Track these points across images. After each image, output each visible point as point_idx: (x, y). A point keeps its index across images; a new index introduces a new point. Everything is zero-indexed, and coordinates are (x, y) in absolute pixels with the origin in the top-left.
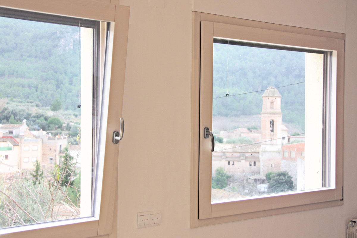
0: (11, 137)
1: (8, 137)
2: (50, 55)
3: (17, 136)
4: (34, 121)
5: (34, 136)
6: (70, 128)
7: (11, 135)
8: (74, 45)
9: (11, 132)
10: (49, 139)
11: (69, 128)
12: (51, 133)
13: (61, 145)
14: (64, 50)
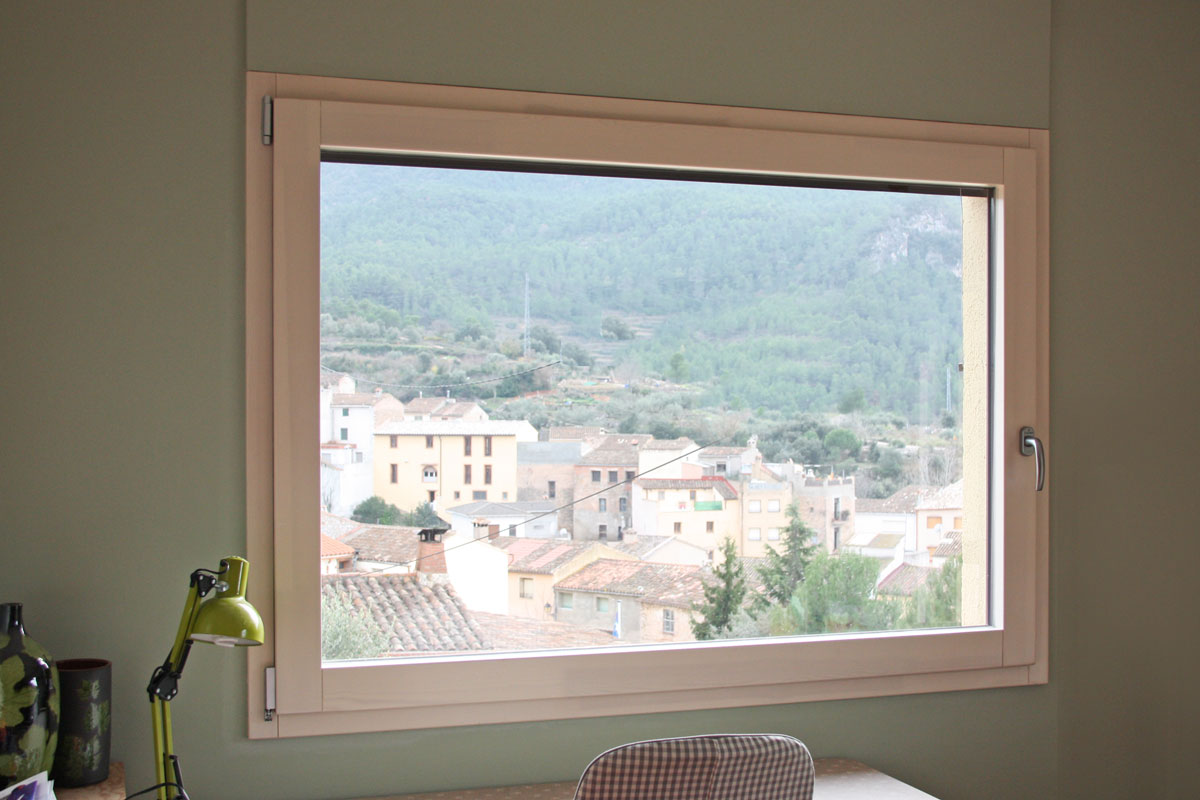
0: (721, 479)
1: (714, 478)
2: (852, 276)
3: (736, 477)
4: (793, 439)
5: (774, 476)
6: (878, 455)
7: (722, 474)
8: (910, 247)
9: (721, 467)
10: (809, 483)
11: (875, 456)
12: (815, 469)
13: (837, 500)
14: (886, 261)
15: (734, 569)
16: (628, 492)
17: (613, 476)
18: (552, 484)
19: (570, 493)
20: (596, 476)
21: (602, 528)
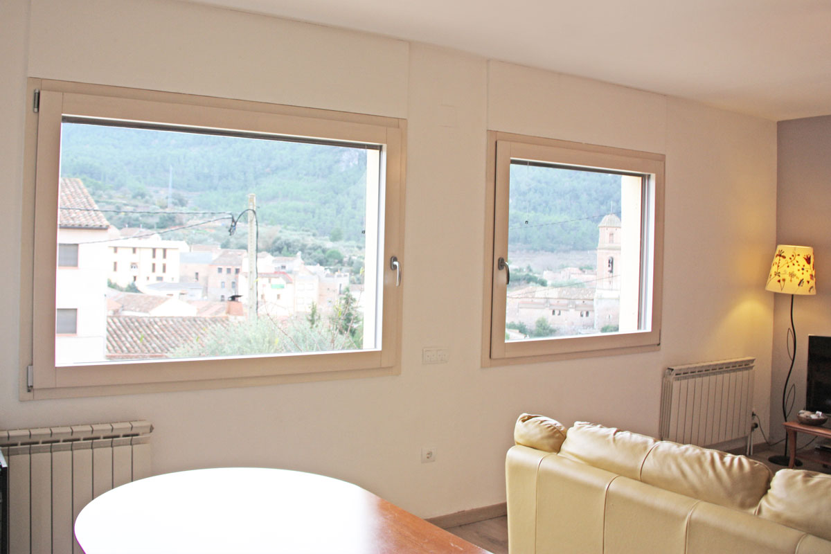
0: (284, 273)
1: (280, 273)
2: (330, 173)
3: (291, 272)
4: (310, 254)
5: (310, 272)
6: (353, 263)
7: (283, 270)
8: (359, 160)
9: (284, 267)
10: (327, 276)
11: (351, 263)
12: (330, 269)
13: (341, 285)
14: (348, 166)
15: (316, 318)
16: (236, 278)
17: (229, 271)
18: (197, 274)
19: (206, 279)
20: (220, 270)
21: (223, 296)
